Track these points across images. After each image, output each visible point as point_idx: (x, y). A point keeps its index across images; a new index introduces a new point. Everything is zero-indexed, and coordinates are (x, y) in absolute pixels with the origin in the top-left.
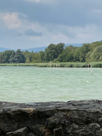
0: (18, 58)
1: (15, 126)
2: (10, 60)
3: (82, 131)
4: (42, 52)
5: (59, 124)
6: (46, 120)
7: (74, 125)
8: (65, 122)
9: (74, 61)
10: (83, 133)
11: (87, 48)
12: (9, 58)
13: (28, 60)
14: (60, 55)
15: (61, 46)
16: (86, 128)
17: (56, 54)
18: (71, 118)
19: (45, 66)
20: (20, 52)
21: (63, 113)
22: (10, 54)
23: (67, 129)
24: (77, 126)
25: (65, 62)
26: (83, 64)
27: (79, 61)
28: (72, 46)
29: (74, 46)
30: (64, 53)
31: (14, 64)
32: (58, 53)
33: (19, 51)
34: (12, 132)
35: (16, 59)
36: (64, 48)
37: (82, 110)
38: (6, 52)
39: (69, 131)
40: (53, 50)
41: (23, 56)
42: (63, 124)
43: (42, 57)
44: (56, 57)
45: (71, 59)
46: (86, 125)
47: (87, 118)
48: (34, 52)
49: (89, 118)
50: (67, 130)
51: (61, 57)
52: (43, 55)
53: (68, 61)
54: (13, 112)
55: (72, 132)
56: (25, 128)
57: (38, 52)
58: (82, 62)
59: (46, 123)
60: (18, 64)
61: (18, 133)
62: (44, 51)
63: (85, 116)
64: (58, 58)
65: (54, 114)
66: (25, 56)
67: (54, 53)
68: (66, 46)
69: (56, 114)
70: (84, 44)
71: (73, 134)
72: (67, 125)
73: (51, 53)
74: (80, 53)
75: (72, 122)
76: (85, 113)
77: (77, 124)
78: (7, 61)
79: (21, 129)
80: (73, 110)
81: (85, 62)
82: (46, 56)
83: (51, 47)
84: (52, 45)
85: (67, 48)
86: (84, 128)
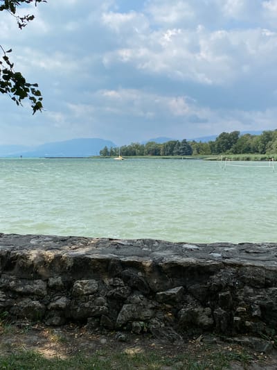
0: (184, 149)
1: (168, 283)
2: (174, 152)
3: (259, 299)
4: (211, 142)
5: (227, 285)
6: (208, 278)
7: (248, 288)
8: (234, 283)
9: (252, 153)
10: (259, 301)
11: (268, 137)
12: (173, 149)
13: (195, 152)
14: (234, 146)
15: (236, 134)
16: (265, 295)
17: (229, 144)
18: (244, 278)
19: (215, 160)
20: (186, 143)
21: (233, 269)
22: (174, 145)
23: (238, 293)
24: (251, 290)
25: (240, 153)
26: (263, 156)
27: (258, 152)
28: (249, 135)
29: (252, 134)
30: (239, 143)
31: (180, 157)
32: (231, 144)
33: (184, 141)
34: (164, 293)
35: (182, 151)
36: (239, 136)
37: (259, 267)
38: (169, 143)
39: (240, 297)
40: (226, 140)
41: (189, 148)
42: (231, 287)
43: (211, 148)
44: (229, 148)
45: (248, 150)
46: (264, 290)
47: (266, 279)
48: (203, 142)
49: (269, 279)
50: (237, 296)
51: (236, 148)
52: (214, 146)
53: (244, 153)
54: (166, 264)
55: (243, 299)
56: (180, 288)
57: (207, 142)
58: (261, 153)
59: (208, 283)
60: (183, 157)
61: (172, 294)
62: (214, 140)
63: (262, 276)
64: (231, 149)
65: (219, 271)
66: (192, 147)
67: (227, 143)
68: (241, 134)
69: (222, 270)
70: (264, 132)
71: (245, 301)
72: (237, 288)
73: (223, 142)
74: (260, 142)
75: (244, 284)
76: (264, 271)
77: (252, 287)
78: (171, 153)
79: (175, 289)
80: (247, 266)
81: (264, 153)
82: (216, 146)
83: (223, 136)
84: (224, 133)
85: (242, 137)
86: (261, 293)
